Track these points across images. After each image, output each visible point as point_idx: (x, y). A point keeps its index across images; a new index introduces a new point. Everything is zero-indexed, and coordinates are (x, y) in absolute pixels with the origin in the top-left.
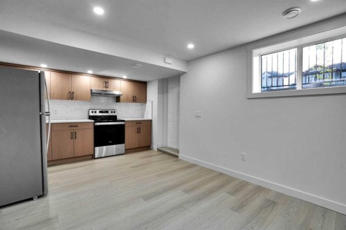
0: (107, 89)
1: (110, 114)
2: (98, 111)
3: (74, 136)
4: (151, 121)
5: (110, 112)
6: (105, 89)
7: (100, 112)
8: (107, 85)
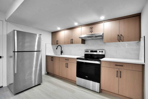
3: (67, 65)
4: (144, 65)
6: (90, 33)
7: (91, 51)
8: (91, 30)
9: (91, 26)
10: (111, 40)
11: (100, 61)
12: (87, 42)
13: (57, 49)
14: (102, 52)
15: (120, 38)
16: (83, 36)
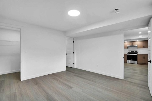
7: (131, 51)
8: (132, 44)
10: (141, 47)
11: (137, 54)
12: (129, 48)
14: (136, 51)
15: (144, 47)
16: (128, 46)
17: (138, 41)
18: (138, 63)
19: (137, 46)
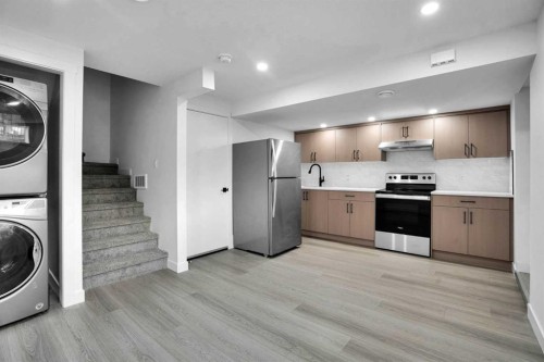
0: (408, 139)
1: (420, 181)
2: (399, 176)
3: (350, 208)
4: (512, 199)
5: (420, 177)
6: (404, 140)
7: (403, 178)
8: (406, 132)
9: (404, 125)
10: (451, 154)
11: (430, 195)
12: (390, 158)
13: (310, 172)
14: (430, 178)
15: (470, 151)
16: (383, 145)
17: (433, 111)
18: (433, 255)
19: (430, 142)
